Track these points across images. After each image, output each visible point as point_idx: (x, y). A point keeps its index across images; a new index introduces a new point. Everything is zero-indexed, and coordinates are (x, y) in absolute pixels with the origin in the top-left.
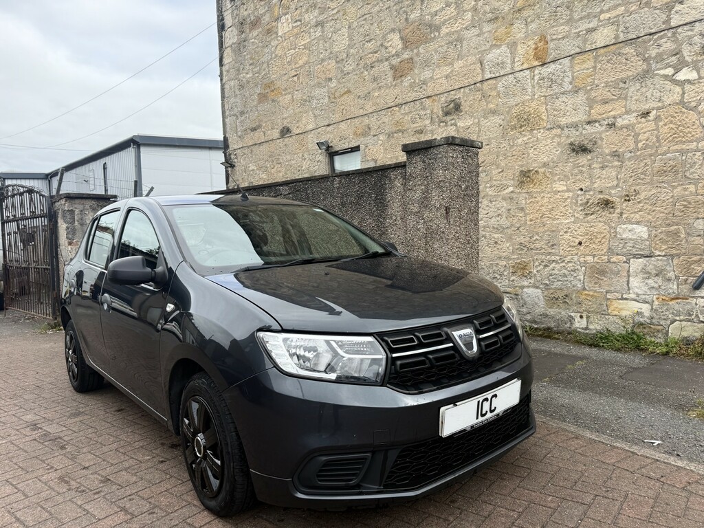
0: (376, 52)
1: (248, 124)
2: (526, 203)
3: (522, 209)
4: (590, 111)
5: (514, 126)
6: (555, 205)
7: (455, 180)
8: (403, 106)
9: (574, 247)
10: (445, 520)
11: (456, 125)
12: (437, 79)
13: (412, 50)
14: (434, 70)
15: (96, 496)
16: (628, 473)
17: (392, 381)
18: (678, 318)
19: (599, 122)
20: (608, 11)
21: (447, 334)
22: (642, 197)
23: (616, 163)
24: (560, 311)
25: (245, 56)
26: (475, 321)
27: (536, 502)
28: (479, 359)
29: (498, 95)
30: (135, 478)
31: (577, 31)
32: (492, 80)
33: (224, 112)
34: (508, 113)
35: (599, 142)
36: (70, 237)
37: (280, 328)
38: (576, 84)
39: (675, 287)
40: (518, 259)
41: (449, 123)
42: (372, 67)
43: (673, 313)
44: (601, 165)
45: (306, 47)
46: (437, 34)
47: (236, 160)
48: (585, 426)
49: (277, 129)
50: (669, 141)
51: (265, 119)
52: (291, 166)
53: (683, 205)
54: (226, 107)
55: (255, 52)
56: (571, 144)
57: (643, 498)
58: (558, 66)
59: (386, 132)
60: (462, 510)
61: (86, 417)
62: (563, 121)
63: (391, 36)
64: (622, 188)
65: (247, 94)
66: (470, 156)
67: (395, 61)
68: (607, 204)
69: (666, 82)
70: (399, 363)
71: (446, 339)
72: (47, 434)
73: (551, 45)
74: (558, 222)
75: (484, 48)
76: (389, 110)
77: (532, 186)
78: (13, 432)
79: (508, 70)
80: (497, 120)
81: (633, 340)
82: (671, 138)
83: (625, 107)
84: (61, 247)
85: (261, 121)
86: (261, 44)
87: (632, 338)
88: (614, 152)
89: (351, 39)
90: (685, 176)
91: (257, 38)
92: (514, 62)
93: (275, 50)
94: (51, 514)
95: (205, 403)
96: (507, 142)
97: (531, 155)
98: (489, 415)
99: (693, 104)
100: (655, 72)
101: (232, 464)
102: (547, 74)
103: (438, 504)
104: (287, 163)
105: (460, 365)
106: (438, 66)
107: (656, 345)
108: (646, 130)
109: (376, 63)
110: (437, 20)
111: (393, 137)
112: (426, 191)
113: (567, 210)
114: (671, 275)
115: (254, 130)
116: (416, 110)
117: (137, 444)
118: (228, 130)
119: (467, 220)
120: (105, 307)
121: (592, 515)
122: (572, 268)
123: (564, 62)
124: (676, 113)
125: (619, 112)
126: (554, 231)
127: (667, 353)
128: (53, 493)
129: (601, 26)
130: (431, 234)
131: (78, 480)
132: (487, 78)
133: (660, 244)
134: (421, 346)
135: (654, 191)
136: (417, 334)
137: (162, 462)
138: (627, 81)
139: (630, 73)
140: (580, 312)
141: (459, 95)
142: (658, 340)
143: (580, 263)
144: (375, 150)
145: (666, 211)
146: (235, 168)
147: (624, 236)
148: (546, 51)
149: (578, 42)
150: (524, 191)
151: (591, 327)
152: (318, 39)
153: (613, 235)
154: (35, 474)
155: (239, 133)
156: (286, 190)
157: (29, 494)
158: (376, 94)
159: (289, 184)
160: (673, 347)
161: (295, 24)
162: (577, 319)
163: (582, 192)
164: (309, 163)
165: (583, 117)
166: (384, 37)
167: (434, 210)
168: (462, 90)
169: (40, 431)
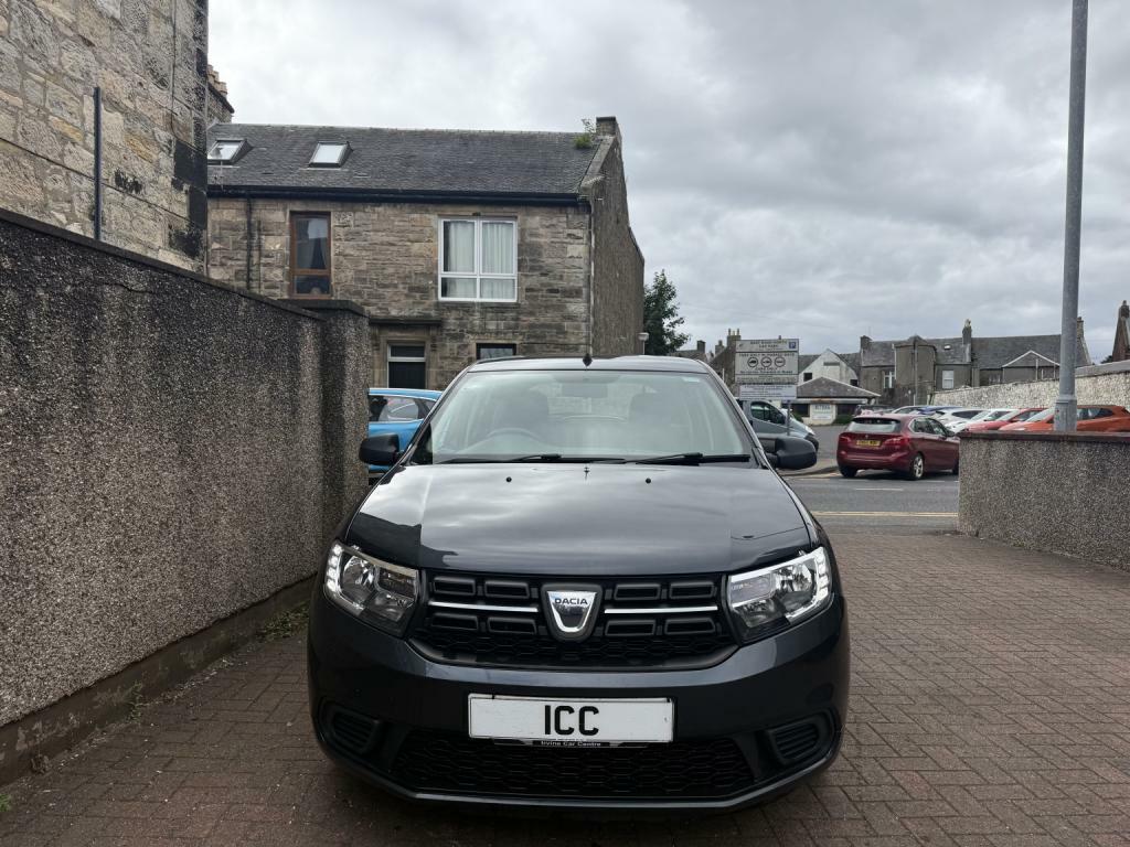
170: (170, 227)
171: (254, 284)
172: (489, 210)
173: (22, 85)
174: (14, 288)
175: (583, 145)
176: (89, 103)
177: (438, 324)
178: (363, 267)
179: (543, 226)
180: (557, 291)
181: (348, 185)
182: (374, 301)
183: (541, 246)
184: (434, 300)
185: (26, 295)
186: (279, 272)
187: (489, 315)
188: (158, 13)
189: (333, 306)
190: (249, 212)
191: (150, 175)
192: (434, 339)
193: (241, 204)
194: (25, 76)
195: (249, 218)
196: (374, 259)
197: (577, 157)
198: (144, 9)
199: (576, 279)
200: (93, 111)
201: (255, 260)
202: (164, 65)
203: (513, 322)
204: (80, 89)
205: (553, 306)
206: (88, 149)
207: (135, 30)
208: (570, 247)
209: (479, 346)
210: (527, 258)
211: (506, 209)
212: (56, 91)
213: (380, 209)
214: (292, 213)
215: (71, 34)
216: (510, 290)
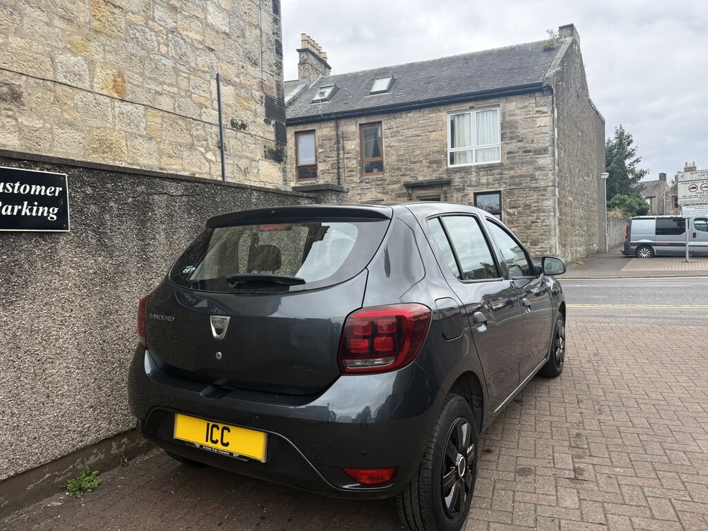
4: (160, 160)
5: (96, 149)
20: (168, 85)
29: (76, 108)
31: (148, 87)
32: (67, 87)
34: (88, 132)
38: (149, 132)
58: (135, 109)
62: (141, 161)
69: (202, 157)
73: (128, 86)
75: (55, 44)
79: (87, 86)
80: (77, 136)
83: (182, 165)
92: (93, 81)
100: (197, 147)
102: (126, 111)
123: (139, 108)
125: (179, 167)
129: (164, 93)
132: (60, 81)
138: (182, 146)
139: (184, 141)
141: (20, 82)
148: (124, 90)
149: (149, 97)
165: (157, 163)
168: (24, 78)
170: (265, 147)
171: (341, 170)
172: (480, 103)
173: (176, 81)
174: (95, 203)
175: (549, 48)
176: (214, 83)
177: (448, 183)
178: (402, 153)
179: (518, 108)
180: (530, 151)
181: (391, 102)
182: (408, 172)
183: (517, 122)
184: (446, 168)
185: (102, 207)
186: (354, 162)
187: (482, 173)
188: (250, 24)
189: (321, 188)
190: (337, 127)
191: (252, 118)
192: (445, 193)
193: (332, 124)
194: (178, 75)
195: (337, 131)
196: (408, 147)
197: (544, 58)
198: (242, 23)
199: (545, 142)
200: (216, 87)
201: (341, 156)
202: (256, 54)
203: (499, 176)
204: (208, 77)
205: (527, 162)
206: (214, 110)
207: (238, 37)
208: (538, 120)
209: (476, 194)
210: (508, 132)
211: (492, 101)
212: (195, 80)
213: (411, 115)
214: (361, 125)
215: (201, 47)
216: (497, 154)
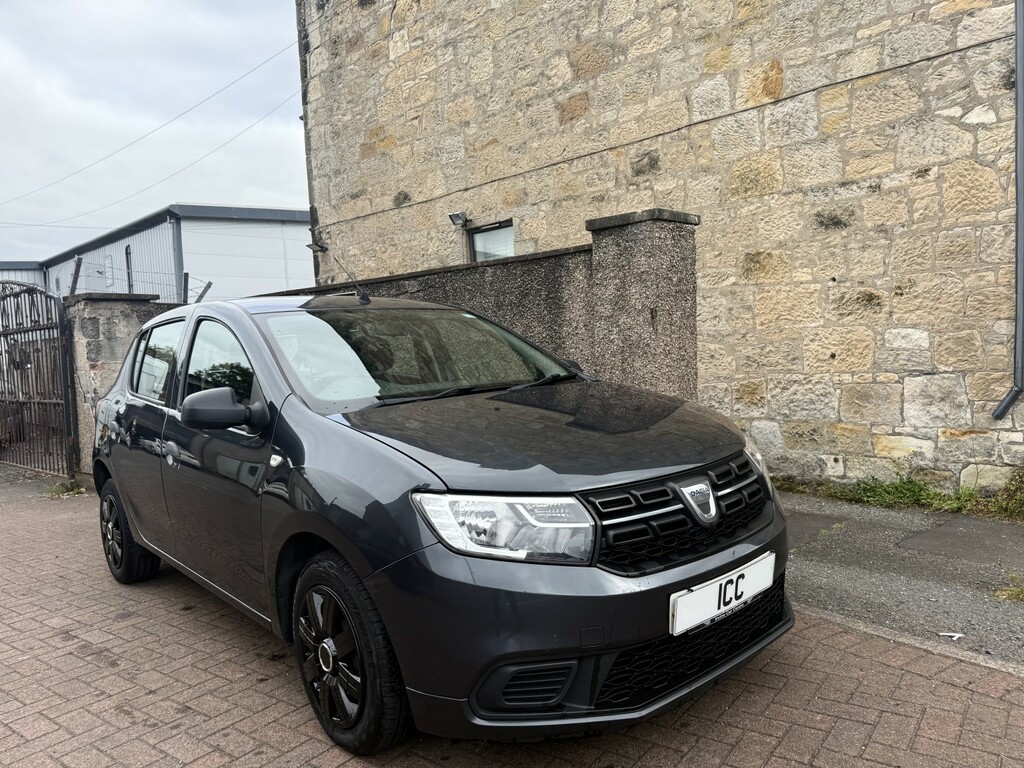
0: (533, 85)
1: (347, 189)
2: (754, 300)
3: (749, 308)
4: (844, 169)
5: (736, 189)
6: (796, 302)
7: (663, 271)
8: (575, 162)
9: (825, 361)
10: (677, 751)
11: (652, 189)
12: (623, 122)
13: (587, 82)
14: (619, 110)
15: (174, 732)
16: (922, 679)
17: (603, 558)
18: (972, 460)
19: (858, 183)
20: (869, 25)
21: (674, 491)
22: (919, 289)
23: (883, 242)
24: (806, 452)
25: (340, 89)
26: (710, 472)
27: (801, 721)
28: (719, 525)
29: (713, 146)
30: (227, 704)
31: (824, 54)
32: (703, 125)
33: (310, 171)
34: (727, 170)
35: (858, 211)
36: (93, 357)
37: (445, 488)
38: (824, 130)
39: (969, 416)
40: (744, 379)
41: (642, 186)
42: (528, 106)
43: (966, 453)
44: (861, 245)
45: (430, 77)
46: (622, 58)
47: (329, 241)
48: (855, 615)
49: (390, 195)
50: (957, 211)
51: (371, 182)
52: (411, 249)
53: (978, 300)
54: (314, 164)
55: (355, 83)
56: (818, 215)
57: (946, 713)
58: (798, 104)
59: (551, 199)
60: (699, 737)
61: (140, 619)
62: (807, 182)
63: (556, 61)
64: (892, 277)
65: (344, 145)
66: (683, 236)
67: (562, 98)
68: (870, 299)
69: (952, 127)
70: (611, 533)
71: (673, 499)
72: (87, 646)
73: (788, 74)
74: (801, 326)
75: (691, 78)
76: (555, 167)
77: (762, 275)
78: (37, 644)
79: (727, 109)
80: (711, 181)
81: (910, 492)
82: (959, 206)
83: (894, 162)
84: (79, 372)
85: (366, 184)
86: (363, 73)
87: (908, 490)
88: (879, 226)
89: (497, 65)
90: (980, 259)
91: (358, 63)
92: (734, 98)
93: (385, 81)
94: (113, 758)
95: (334, 595)
96: (726, 212)
97: (761, 231)
98: (734, 603)
99: (991, 158)
100: (936, 113)
101: (378, 681)
102: (782, 115)
103: (663, 730)
104: (405, 245)
105: (693, 534)
106: (625, 104)
107: (944, 498)
108: (924, 194)
109: (534, 101)
110: (623, 38)
111: (560, 206)
112: (622, 287)
113: (813, 309)
114: (963, 399)
115: (355, 196)
116: (594, 168)
117: (221, 655)
118: (316, 196)
119: (680, 327)
120: (170, 460)
121: (879, 739)
122: (822, 391)
123: (806, 99)
124: (966, 170)
125: (886, 169)
126: (796, 339)
127: (959, 510)
128: (112, 730)
129: (858, 47)
130: (630, 348)
131: (145, 710)
132: (696, 121)
133: (946, 356)
134: (641, 508)
135: (937, 281)
136: (633, 492)
137: (262, 680)
138: (897, 126)
139: (901, 115)
140: (833, 454)
141: (657, 145)
142: (944, 492)
143: (834, 384)
144: (534, 225)
145: (954, 309)
146: (327, 252)
147: (895, 345)
148: (780, 83)
149: (826, 70)
150: (751, 282)
151: (850, 474)
152: (448, 65)
153: (879, 343)
154: (80, 703)
155: (334, 202)
156: (414, 286)
157: (77, 732)
158: (535, 145)
159: (419, 276)
160: (966, 501)
161: (415, 44)
162: (831, 463)
163: (835, 284)
164: (437, 244)
165: (837, 177)
166: (546, 63)
167: (633, 313)
168: (660, 138)
169: (76, 640)
206: (1001, 3)
